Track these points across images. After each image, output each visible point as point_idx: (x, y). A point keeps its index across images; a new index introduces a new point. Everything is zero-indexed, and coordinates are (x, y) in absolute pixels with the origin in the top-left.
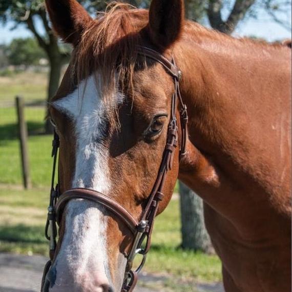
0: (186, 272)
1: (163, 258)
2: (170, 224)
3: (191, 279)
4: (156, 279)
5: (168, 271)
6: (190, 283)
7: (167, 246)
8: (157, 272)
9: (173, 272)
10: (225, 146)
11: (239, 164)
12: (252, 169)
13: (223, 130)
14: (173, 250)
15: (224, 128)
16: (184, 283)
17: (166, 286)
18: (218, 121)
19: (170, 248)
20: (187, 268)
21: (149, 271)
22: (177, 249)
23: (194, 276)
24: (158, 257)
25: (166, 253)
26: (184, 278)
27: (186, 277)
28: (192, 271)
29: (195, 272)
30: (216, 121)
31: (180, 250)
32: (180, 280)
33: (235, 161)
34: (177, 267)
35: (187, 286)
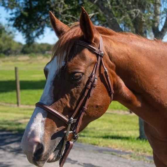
0: (141, 150)
1: (130, 143)
2: (135, 127)
3: (143, 154)
4: (127, 153)
5: (133, 149)
6: (143, 156)
7: (133, 137)
8: (127, 150)
9: (135, 150)
10: (147, 89)
11: (156, 99)
12: (163, 101)
13: (145, 81)
14: (135, 139)
15: (146, 80)
16: (140, 156)
17: (131, 157)
18: (142, 76)
19: (134, 138)
20: (142, 148)
21: (124, 149)
22: (137, 139)
23: (145, 152)
24: (128, 143)
25: (132, 141)
26: (140, 153)
27: (141, 152)
28: (144, 150)
29: (145, 150)
30: (141, 76)
31: (139, 139)
32: (138, 154)
33: (153, 97)
34: (137, 148)
35: (141, 157)
